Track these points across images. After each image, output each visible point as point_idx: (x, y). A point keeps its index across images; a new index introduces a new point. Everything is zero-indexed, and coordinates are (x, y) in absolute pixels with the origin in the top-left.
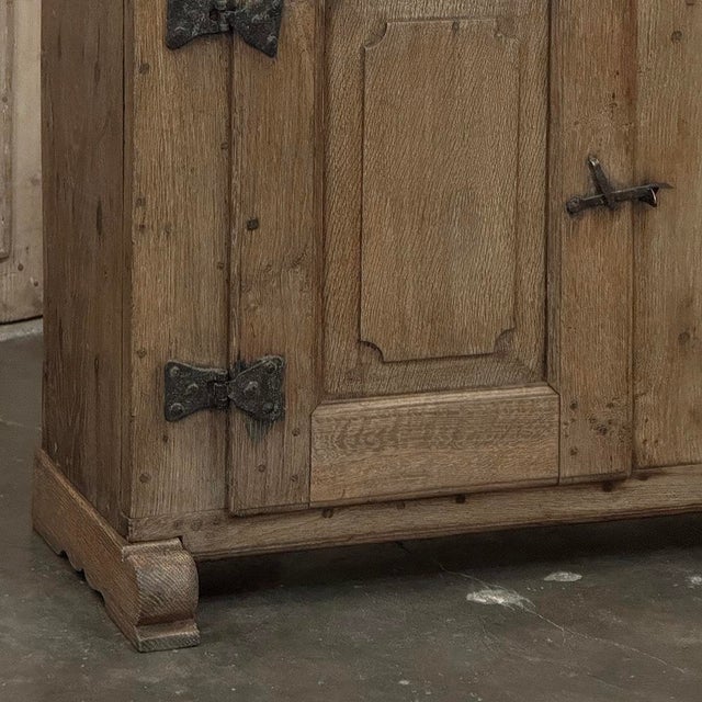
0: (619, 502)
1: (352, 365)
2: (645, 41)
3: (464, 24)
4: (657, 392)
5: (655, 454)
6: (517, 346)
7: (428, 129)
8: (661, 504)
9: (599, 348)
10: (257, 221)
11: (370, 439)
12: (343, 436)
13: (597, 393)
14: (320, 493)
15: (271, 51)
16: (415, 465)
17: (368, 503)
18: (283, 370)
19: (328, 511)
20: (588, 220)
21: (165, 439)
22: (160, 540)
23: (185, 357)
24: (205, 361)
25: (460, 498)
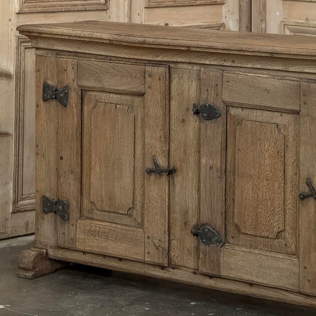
0: (167, 275)
1: (90, 208)
2: (174, 120)
3: (118, 106)
4: (177, 240)
5: (177, 261)
6: (135, 214)
7: (108, 137)
8: (179, 279)
9: (156, 220)
10: (62, 157)
11: (92, 233)
12: (85, 229)
13: (156, 235)
14: (79, 246)
15: (65, 106)
16: (104, 244)
17: (92, 253)
18: (69, 205)
19: (84, 253)
20: (153, 177)
21: (43, 219)
22: (41, 249)
23: (48, 195)
24: (53, 198)
25: (120, 259)
